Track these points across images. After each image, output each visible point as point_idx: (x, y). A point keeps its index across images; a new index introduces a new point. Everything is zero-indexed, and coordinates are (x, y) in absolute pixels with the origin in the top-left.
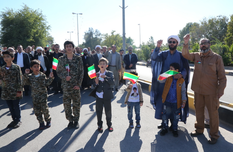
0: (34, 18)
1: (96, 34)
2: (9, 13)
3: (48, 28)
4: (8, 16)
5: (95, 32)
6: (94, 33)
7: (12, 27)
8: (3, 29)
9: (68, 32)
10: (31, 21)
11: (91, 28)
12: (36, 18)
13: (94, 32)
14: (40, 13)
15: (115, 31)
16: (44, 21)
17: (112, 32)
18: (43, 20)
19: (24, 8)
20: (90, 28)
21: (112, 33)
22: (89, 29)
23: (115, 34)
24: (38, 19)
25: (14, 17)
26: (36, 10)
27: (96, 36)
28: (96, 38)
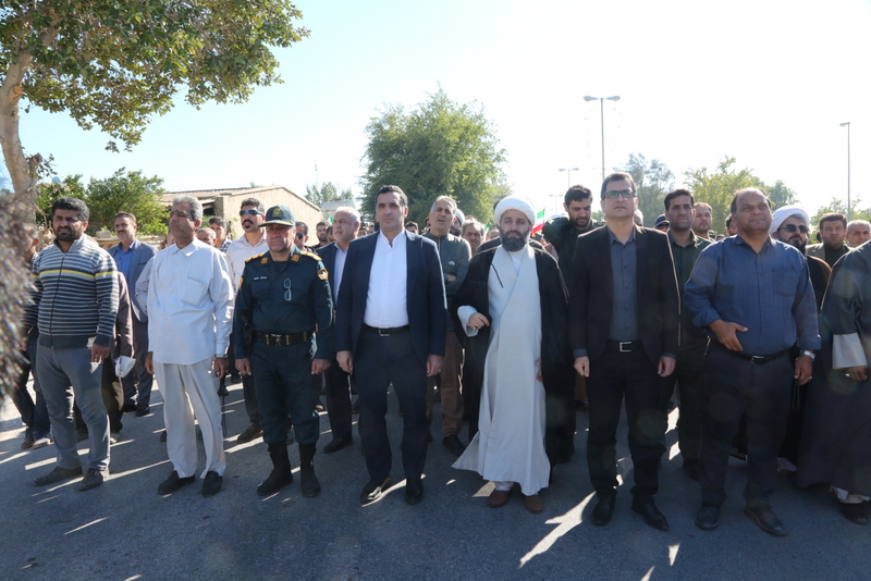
0: (461, 131)
1: (653, 175)
2: (390, 119)
3: (498, 159)
4: (387, 127)
5: (652, 168)
6: (648, 172)
7: (396, 161)
8: (372, 168)
9: (561, 170)
10: (453, 138)
11: (636, 155)
12: (467, 128)
13: (648, 167)
14: (478, 114)
15: (733, 160)
16: (488, 139)
17: (724, 160)
18: (486, 134)
19: (431, 101)
20: (632, 156)
21: (723, 167)
22: (629, 158)
23: (734, 170)
24: (471, 131)
25: (404, 129)
26: (465, 107)
27: (653, 180)
28: (653, 187)
